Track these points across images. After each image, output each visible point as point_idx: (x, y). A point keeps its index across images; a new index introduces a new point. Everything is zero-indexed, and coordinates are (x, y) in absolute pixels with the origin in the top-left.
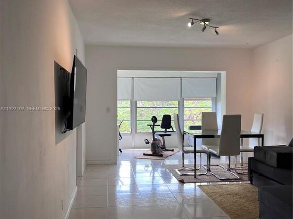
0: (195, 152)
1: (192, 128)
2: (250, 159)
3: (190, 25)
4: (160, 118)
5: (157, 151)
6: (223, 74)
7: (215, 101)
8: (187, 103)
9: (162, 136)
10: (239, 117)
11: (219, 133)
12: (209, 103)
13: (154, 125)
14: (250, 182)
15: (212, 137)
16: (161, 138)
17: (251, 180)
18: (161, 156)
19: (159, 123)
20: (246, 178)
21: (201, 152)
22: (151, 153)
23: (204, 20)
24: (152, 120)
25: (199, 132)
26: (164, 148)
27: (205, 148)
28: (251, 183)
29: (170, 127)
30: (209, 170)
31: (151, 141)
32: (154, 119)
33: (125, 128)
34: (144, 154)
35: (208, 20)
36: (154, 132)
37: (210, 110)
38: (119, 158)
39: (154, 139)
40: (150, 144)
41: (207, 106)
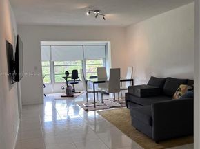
1: (91, 77)
2: (126, 94)
3: (88, 14)
4: (71, 72)
5: (70, 93)
6: (109, 43)
7: (105, 60)
8: (87, 62)
10: (119, 69)
11: (108, 80)
12: (101, 61)
13: (67, 77)
15: (104, 82)
17: (127, 106)
18: (73, 96)
20: (124, 105)
21: (97, 92)
22: (66, 95)
23: (96, 11)
24: (66, 74)
25: (96, 80)
26: (74, 91)
27: (100, 89)
28: (127, 108)
29: (77, 77)
30: (103, 102)
34: (61, 96)
35: (99, 11)
36: (67, 82)
37: (102, 66)
38: (44, 100)
40: (65, 90)
41: (100, 63)
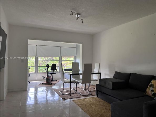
0: (70, 82)
2: (97, 85)
6: (81, 45)
9: (51, 74)
13: (48, 69)
14: (96, 96)
16: (51, 75)
18: (51, 84)
19: (50, 68)
22: (46, 83)
24: (47, 66)
27: (74, 80)
28: (98, 97)
29: (55, 69)
31: (46, 77)
32: (48, 66)
33: (32, 70)
34: (42, 84)
36: (47, 72)
39: (48, 76)
40: (45, 79)
